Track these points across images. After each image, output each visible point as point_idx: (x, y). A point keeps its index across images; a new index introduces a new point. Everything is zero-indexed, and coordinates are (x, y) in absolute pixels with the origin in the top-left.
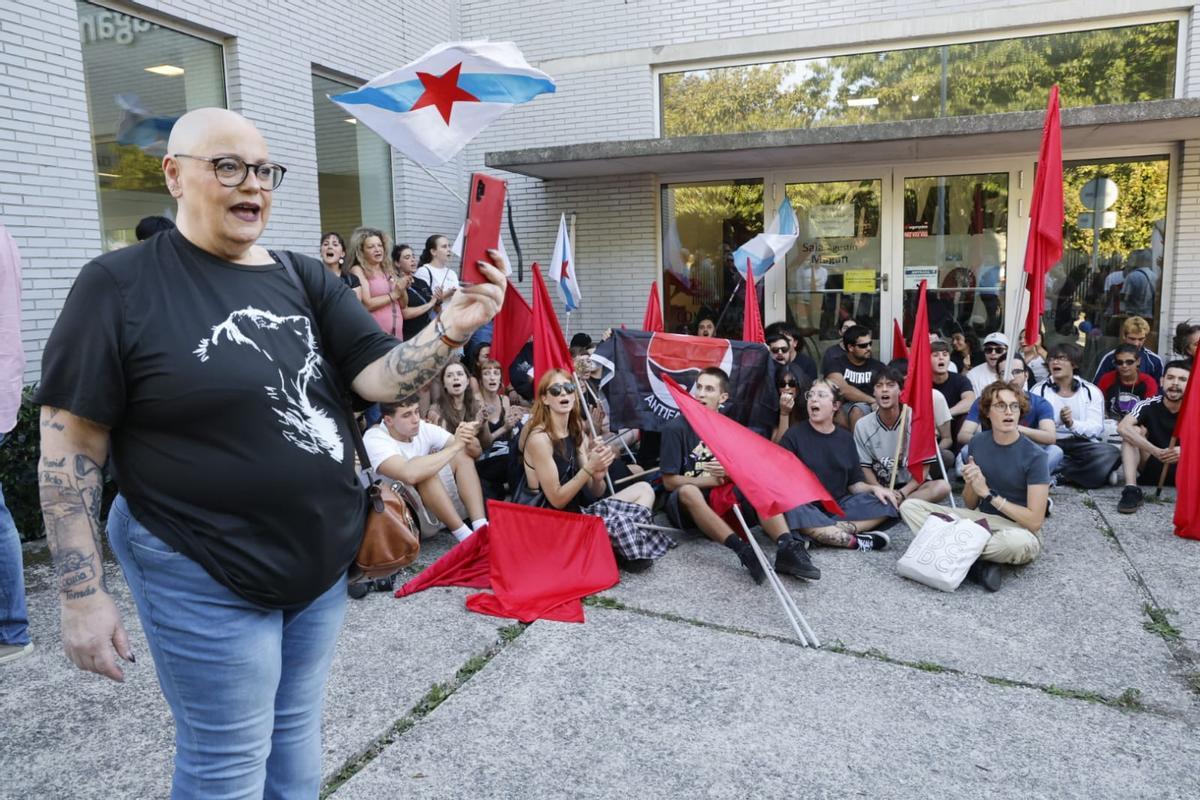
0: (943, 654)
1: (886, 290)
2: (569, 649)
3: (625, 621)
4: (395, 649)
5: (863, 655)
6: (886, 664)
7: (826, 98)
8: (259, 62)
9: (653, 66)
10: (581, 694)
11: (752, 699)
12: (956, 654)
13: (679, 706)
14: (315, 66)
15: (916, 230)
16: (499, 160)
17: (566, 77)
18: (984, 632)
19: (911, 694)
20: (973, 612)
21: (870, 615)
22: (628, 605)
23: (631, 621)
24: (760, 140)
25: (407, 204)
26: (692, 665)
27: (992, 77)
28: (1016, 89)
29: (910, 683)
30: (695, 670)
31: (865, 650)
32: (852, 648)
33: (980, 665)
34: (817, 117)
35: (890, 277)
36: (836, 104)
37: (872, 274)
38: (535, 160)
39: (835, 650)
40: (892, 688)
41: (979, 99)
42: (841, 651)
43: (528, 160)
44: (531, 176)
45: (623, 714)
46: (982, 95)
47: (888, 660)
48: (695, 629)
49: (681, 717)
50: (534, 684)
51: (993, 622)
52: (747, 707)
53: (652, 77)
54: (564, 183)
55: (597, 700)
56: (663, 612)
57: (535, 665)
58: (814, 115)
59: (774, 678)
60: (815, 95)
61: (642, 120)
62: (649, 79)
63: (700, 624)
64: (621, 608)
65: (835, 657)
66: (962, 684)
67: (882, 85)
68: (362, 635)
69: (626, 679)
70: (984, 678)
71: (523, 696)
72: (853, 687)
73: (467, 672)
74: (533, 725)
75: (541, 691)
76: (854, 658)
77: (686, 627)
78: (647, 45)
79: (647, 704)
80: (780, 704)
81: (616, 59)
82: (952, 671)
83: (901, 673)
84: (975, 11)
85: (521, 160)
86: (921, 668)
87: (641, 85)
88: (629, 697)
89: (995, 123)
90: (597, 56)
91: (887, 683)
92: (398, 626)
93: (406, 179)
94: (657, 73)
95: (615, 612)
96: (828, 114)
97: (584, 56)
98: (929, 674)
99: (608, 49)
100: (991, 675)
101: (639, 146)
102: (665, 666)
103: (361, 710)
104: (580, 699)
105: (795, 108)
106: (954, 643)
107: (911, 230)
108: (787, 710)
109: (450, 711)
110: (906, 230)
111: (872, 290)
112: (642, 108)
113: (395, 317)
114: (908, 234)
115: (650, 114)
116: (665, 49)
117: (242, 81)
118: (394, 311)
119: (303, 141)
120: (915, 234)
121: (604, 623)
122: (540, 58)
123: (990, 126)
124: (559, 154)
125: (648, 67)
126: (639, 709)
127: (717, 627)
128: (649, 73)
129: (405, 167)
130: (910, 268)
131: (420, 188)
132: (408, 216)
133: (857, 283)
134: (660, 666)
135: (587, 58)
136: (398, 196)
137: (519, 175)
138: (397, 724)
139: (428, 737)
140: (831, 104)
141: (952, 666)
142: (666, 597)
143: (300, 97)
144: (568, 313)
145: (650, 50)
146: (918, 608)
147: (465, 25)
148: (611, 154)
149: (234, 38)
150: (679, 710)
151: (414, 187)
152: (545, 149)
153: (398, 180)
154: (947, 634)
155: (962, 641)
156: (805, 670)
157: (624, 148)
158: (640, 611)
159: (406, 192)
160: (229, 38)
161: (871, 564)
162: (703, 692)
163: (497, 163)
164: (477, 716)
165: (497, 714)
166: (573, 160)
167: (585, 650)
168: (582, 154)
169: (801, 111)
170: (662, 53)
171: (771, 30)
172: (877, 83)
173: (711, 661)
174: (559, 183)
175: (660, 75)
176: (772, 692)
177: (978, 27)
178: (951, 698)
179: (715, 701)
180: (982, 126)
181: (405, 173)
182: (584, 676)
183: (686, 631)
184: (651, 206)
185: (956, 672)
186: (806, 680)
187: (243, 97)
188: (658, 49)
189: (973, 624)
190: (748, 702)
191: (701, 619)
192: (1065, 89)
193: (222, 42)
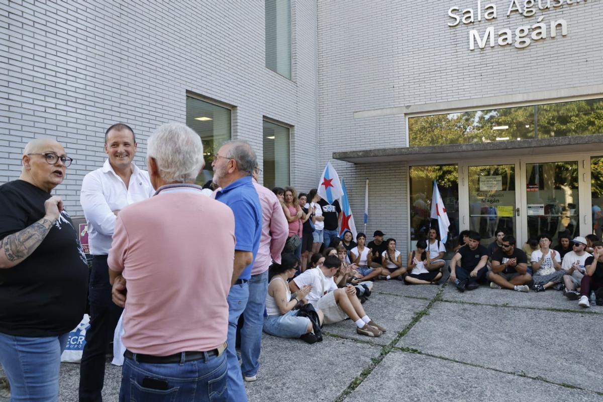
0: (573, 381)
1: (518, 215)
2: (404, 368)
3: (424, 359)
4: (331, 364)
5: (535, 379)
6: (546, 383)
7: (473, 121)
8: (245, 116)
9: (406, 114)
10: (415, 385)
11: (490, 392)
12: (579, 382)
13: (459, 393)
14: (264, 117)
15: (533, 188)
16: (339, 155)
17: (366, 119)
18: (591, 374)
19: (562, 396)
20: (584, 365)
21: (533, 362)
22: (423, 352)
23: (426, 359)
24: (460, 148)
25: (296, 174)
26: (459, 378)
27: (558, 111)
28: (571, 116)
29: (560, 392)
30: (461, 379)
31: (535, 377)
32: (529, 375)
33: (592, 387)
34: (468, 130)
35: (520, 209)
36: (478, 124)
37: (511, 208)
38: (356, 156)
39: (521, 376)
40: (552, 393)
41: (552, 122)
42: (524, 376)
43: (352, 156)
44: (349, 162)
45: (436, 394)
46: (553, 119)
47: (547, 382)
48: (455, 364)
49: (461, 397)
50: (394, 380)
51: (595, 369)
52: (488, 395)
53: (405, 119)
54: (365, 165)
55: (423, 388)
56: (439, 356)
57: (392, 373)
58: (466, 129)
59: (497, 385)
60: (467, 120)
61: (401, 138)
62: (403, 120)
63: (457, 362)
64: (420, 353)
65: (522, 379)
66: (585, 394)
67: (501, 115)
68: (315, 358)
69: (432, 381)
70: (596, 392)
71: (391, 384)
72: (534, 391)
73: (365, 375)
74: (400, 396)
75: (398, 383)
76: (531, 380)
77: (452, 363)
78: (403, 105)
79: (445, 391)
80: (503, 395)
81: (388, 111)
82: (579, 388)
83: (556, 387)
84: (557, 89)
85: (348, 156)
86: (564, 386)
87: (400, 123)
88: (436, 388)
89: (572, 140)
90: (380, 110)
91: (549, 391)
92: (328, 355)
93: (296, 164)
94: (407, 117)
95: (419, 355)
96: (474, 129)
97: (374, 110)
98: (568, 389)
99: (385, 107)
100: (599, 391)
101: (403, 150)
102: (447, 377)
103: (328, 386)
104: (415, 387)
105: (456, 126)
106: (577, 377)
107: (530, 188)
108: (507, 397)
109: (364, 388)
110: (527, 188)
111: (511, 215)
112: (401, 133)
113: (300, 224)
114: (529, 190)
115: (404, 135)
116: (411, 107)
117: (238, 124)
118: (299, 222)
119: (258, 148)
120: (532, 189)
121: (415, 359)
122: (354, 111)
123: (570, 141)
124: (367, 153)
125: (404, 115)
126: (442, 393)
127: (465, 363)
128: (404, 117)
129: (296, 158)
130: (530, 205)
131: (301, 167)
132: (296, 180)
133: (503, 212)
134: (445, 377)
135: (376, 111)
136: (292, 170)
137: (343, 162)
138: (344, 391)
139: (359, 397)
140: (475, 124)
141: (578, 386)
142: (438, 350)
143: (258, 130)
144: (365, 224)
145: (405, 108)
146: (556, 362)
147: (320, 96)
148: (391, 153)
149: (236, 107)
150: (459, 394)
151: (299, 167)
152: (360, 151)
153: (292, 164)
154: (573, 373)
155: (581, 377)
156: (510, 383)
157: (396, 151)
158: (428, 355)
159: (296, 169)
160: (234, 107)
161: (529, 342)
162: (467, 388)
163: (338, 157)
164: (375, 391)
165: (383, 391)
166: (373, 156)
167: (411, 369)
168: (377, 153)
169: (460, 127)
170: (410, 109)
171: (460, 99)
172: (499, 114)
173: (466, 376)
174: (362, 165)
175: (409, 118)
176: (497, 390)
177: (559, 96)
178: (581, 399)
179: (474, 392)
180: (565, 142)
181: (296, 161)
182: (414, 379)
183: (452, 364)
184: (404, 176)
185: (581, 389)
186: (512, 387)
187: (238, 131)
188: (408, 107)
189: (585, 370)
190: (488, 393)
191: (457, 360)
192: (597, 116)
193: (230, 109)
